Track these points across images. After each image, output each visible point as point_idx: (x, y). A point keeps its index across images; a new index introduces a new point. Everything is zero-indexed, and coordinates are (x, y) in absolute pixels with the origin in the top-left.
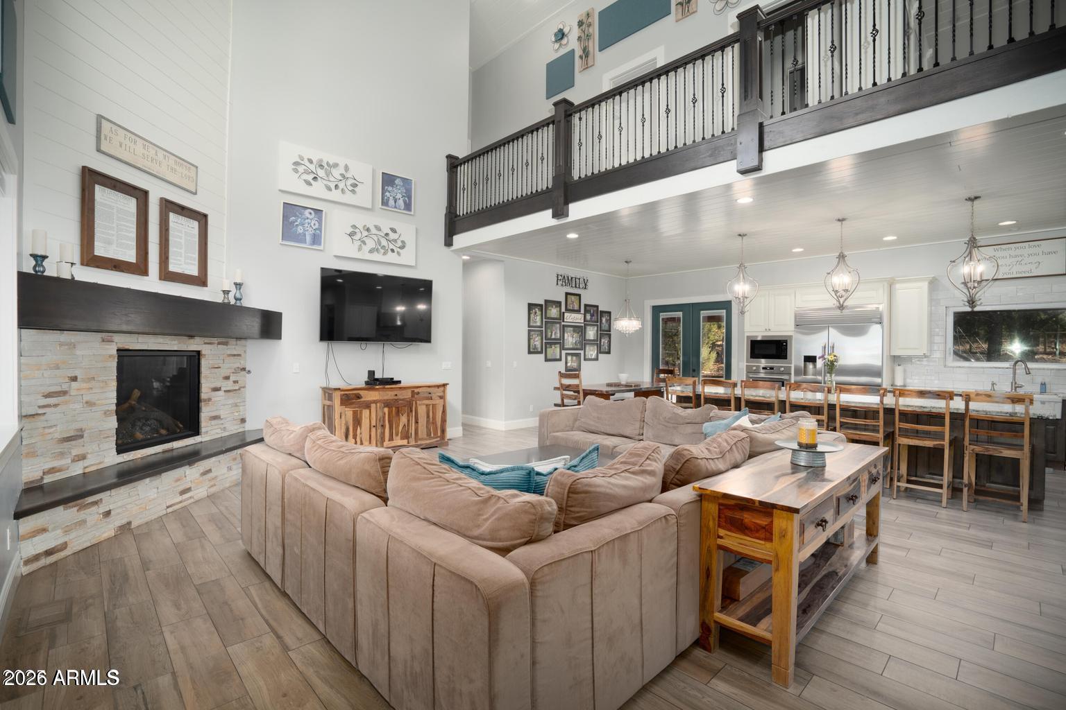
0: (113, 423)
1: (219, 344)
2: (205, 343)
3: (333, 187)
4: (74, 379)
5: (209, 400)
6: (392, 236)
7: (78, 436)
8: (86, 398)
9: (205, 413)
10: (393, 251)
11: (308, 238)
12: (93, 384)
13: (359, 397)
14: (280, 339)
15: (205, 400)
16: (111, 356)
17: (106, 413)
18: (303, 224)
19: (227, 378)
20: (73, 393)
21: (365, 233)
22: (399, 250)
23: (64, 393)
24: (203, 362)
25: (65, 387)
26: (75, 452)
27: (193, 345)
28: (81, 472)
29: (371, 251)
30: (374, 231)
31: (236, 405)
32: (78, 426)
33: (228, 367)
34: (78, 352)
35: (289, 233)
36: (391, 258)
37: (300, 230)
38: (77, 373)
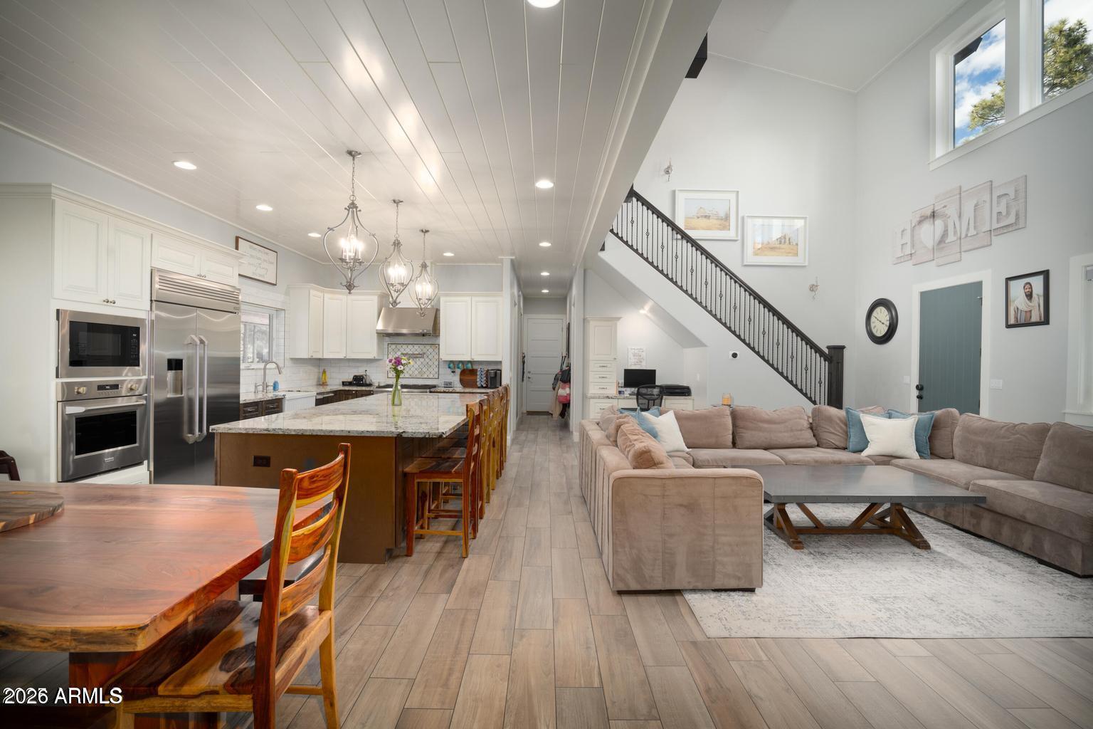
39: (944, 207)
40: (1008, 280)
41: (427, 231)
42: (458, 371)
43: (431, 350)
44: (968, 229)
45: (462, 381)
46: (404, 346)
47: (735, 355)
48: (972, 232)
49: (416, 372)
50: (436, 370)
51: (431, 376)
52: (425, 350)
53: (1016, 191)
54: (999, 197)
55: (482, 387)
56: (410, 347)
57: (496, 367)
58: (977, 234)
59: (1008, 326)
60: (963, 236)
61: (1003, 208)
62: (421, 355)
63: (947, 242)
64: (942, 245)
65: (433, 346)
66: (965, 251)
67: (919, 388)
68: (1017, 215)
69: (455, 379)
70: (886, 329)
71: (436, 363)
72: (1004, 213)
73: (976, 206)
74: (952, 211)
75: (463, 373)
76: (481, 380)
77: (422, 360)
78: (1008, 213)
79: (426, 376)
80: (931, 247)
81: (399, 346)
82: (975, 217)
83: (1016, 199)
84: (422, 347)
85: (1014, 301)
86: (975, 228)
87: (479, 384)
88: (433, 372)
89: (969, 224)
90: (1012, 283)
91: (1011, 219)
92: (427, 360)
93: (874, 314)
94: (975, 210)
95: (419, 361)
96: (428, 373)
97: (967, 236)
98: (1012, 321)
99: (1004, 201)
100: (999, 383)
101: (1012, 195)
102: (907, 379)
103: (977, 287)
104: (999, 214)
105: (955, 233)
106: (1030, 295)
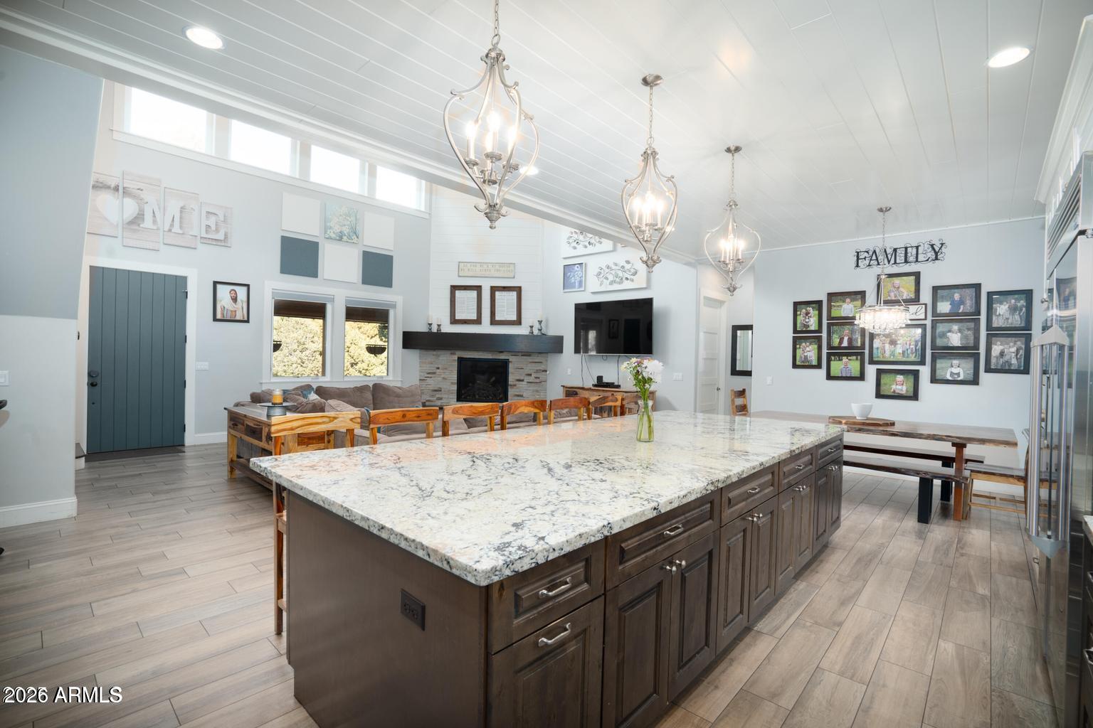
0: (455, 387)
2: (513, 356)
3: (587, 244)
4: (438, 368)
5: (515, 385)
6: (628, 267)
7: (439, 390)
8: (442, 376)
9: (511, 392)
10: (627, 279)
11: (577, 284)
12: (445, 371)
13: (576, 394)
14: (562, 352)
15: (511, 385)
16: (454, 360)
17: (452, 383)
18: (574, 276)
19: (530, 375)
20: (437, 373)
21: (607, 270)
22: (632, 277)
23: (434, 373)
24: (511, 365)
25: (434, 371)
26: (437, 396)
27: (502, 357)
29: (611, 283)
30: (614, 267)
31: (537, 391)
32: (439, 386)
33: (530, 368)
34: (441, 358)
35: (567, 284)
36: (627, 285)
37: (573, 281)
38: (440, 366)
39: (139, 189)
40: (216, 282)
44: (172, 225)
48: (176, 229)
53: (225, 216)
54: (208, 213)
58: (183, 234)
59: (215, 319)
60: (164, 228)
61: (211, 223)
63: (141, 226)
64: (135, 227)
66: (167, 244)
67: (92, 375)
68: (226, 235)
72: (213, 227)
73: (182, 208)
74: (151, 197)
78: (217, 230)
80: (115, 222)
82: (181, 218)
83: (225, 221)
85: (221, 301)
86: (181, 227)
89: (173, 220)
90: (218, 286)
91: (220, 236)
94: (181, 212)
97: (170, 230)
98: (219, 317)
99: (213, 219)
100: (204, 365)
101: (222, 218)
103: (181, 281)
104: (208, 227)
105: (155, 222)
106: (235, 300)
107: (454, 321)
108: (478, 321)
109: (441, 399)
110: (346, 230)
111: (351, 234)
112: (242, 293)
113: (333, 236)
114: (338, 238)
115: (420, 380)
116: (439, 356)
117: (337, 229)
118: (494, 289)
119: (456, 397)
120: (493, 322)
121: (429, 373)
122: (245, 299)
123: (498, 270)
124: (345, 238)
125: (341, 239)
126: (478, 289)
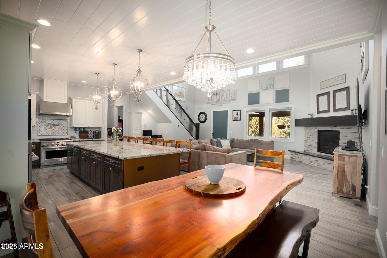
0: (317, 145)
1: (346, 128)
2: (341, 128)
4: (310, 135)
7: (311, 146)
8: (312, 139)
12: (313, 137)
16: (316, 131)
17: (316, 143)
20: (310, 138)
23: (309, 137)
24: (341, 134)
26: (310, 148)
27: (336, 129)
28: (311, 152)
32: (311, 144)
33: (351, 136)
34: (312, 130)
38: (311, 134)
39: (219, 93)
40: (233, 111)
41: (98, 74)
42: (78, 132)
43: (63, 122)
45: (79, 136)
46: (48, 120)
47: (179, 126)
48: (225, 99)
49: (56, 133)
50: (67, 131)
51: (64, 134)
52: (60, 122)
54: (231, 93)
55: (91, 138)
56: (52, 121)
57: (98, 130)
58: (227, 100)
59: (233, 120)
60: (223, 100)
61: (232, 96)
62: (59, 125)
64: (219, 101)
65: (65, 121)
66: (224, 103)
67: (213, 134)
68: (235, 98)
69: (77, 135)
70: (204, 120)
71: (67, 128)
72: (232, 97)
73: (226, 94)
74: (221, 94)
75: (80, 132)
76: (90, 135)
77: (58, 127)
78: (233, 97)
79: (61, 134)
80: (216, 101)
81: (45, 120)
82: (226, 96)
83: (235, 94)
84: (59, 121)
85: (234, 115)
86: (226, 99)
87: (89, 137)
88: (65, 132)
90: (234, 111)
91: (234, 98)
92: (61, 127)
93: (201, 115)
95: (57, 128)
96: (62, 133)
97: (224, 100)
98: (234, 119)
99: (232, 94)
100: (231, 132)
101: (234, 94)
102: (210, 132)
103: (227, 111)
104: (231, 97)
105: (222, 99)
106: (237, 115)
107: (319, 112)
108: (328, 111)
109: (311, 150)
110: (268, 85)
111: (270, 86)
112: (239, 112)
113: (264, 88)
114: (265, 89)
115: (305, 140)
116: (311, 129)
117: (265, 86)
118: (335, 92)
119: (317, 149)
120: (335, 110)
121: (308, 138)
122: (239, 114)
123: (337, 81)
124: (268, 88)
125: (267, 89)
126: (328, 93)
